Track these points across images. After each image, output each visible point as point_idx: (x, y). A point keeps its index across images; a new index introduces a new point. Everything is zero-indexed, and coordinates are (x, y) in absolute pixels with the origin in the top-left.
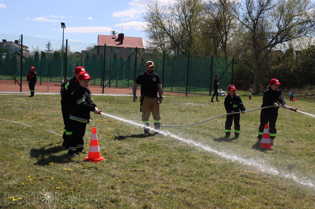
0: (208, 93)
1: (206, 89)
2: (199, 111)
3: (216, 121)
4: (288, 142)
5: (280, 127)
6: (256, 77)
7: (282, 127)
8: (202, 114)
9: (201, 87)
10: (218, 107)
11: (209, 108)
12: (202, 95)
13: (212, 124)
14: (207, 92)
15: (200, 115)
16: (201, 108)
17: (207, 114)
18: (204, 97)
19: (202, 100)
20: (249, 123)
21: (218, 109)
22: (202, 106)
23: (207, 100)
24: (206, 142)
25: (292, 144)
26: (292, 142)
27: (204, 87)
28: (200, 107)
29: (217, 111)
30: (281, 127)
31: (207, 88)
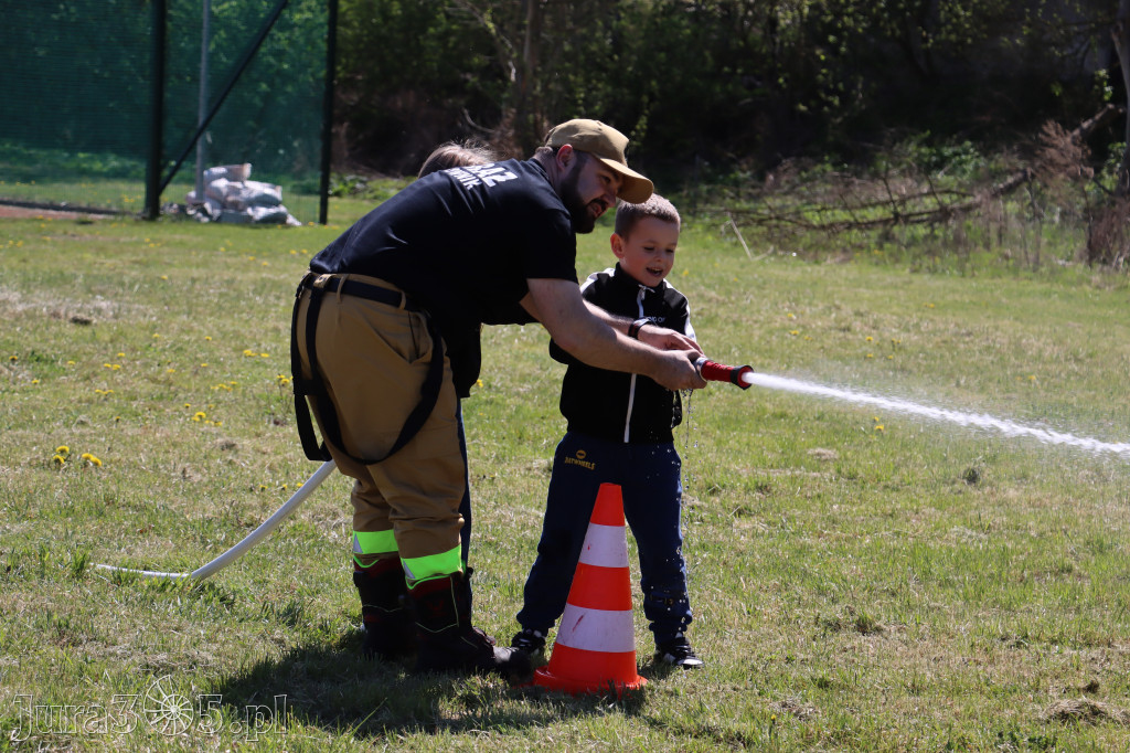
0: (133, 194)
1: (114, 163)
2: (75, 357)
3: (230, 446)
4: (835, 626)
5: (747, 490)
6: (521, 71)
7: (763, 488)
8: (101, 387)
9: (72, 148)
10: (228, 324)
11: (154, 328)
12: (86, 213)
13: (197, 477)
14: (122, 186)
15: (83, 392)
16: (87, 330)
17: (143, 387)
18: (106, 231)
19: (89, 257)
20: (500, 459)
21: (237, 335)
22: (99, 311)
23: (127, 257)
24: (162, 657)
25: (869, 643)
26: (863, 627)
27: (98, 146)
28: (76, 321)
29: (222, 354)
30: (757, 495)
31: (120, 153)
